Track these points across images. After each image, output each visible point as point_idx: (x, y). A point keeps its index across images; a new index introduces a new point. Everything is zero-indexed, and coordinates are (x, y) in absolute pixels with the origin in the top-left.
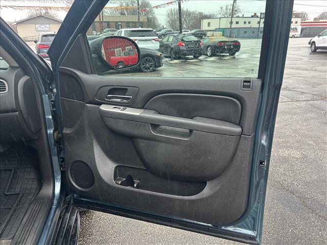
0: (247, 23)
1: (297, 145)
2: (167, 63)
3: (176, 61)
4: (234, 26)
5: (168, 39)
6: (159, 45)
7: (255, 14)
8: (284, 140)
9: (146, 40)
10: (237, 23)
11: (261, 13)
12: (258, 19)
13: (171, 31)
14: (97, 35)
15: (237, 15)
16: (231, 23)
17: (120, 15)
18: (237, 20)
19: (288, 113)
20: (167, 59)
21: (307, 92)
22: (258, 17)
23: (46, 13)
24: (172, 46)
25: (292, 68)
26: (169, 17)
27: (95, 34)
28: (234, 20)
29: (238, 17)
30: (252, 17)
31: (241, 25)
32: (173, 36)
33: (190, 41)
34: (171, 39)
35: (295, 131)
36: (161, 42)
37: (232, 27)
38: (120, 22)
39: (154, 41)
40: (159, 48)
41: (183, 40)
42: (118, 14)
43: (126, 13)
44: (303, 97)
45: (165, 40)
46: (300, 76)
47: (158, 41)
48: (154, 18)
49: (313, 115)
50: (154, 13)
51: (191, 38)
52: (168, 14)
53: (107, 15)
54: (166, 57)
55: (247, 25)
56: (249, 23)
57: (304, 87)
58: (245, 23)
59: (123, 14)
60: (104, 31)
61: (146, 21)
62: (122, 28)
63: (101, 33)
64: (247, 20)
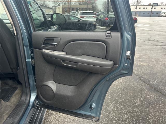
0: (145, 8)
1: (147, 61)
2: (99, 28)
3: (104, 27)
4: (138, 10)
5: (101, 17)
6: (96, 19)
7: (150, 4)
8: (142, 59)
9: (90, 17)
10: (140, 8)
11: (153, 3)
12: (151, 7)
13: (104, 12)
14: (67, 14)
15: (140, 4)
16: (136, 8)
17: (79, 4)
18: (140, 7)
19: (149, 50)
20: (100, 26)
21: (163, 42)
22: (151, 5)
23: (44, 3)
24: (102, 20)
25: (162, 32)
26: (104, 5)
27: (66, 14)
28: (138, 7)
29: (141, 5)
30: (148, 5)
31: (142, 9)
32: (104, 15)
33: (111, 18)
34: (102, 16)
35: (149, 57)
36: (97, 18)
37: (137, 11)
38: (79, 8)
39: (93, 17)
40: (96, 21)
41: (108, 17)
42: (78, 4)
43: (82, 3)
44: (160, 44)
45: (99, 17)
46: (164, 35)
47: (95, 17)
48: (96, 6)
49: (161, 51)
50: (96, 3)
51: (112, 16)
52: (104, 4)
53: (72, 4)
54: (99, 25)
55: (145, 10)
56: (146, 8)
57: (163, 40)
58: (144, 8)
59: (80, 4)
60: (71, 12)
61: (91, 7)
62: (79, 11)
63: (69, 13)
64: (145, 7)
